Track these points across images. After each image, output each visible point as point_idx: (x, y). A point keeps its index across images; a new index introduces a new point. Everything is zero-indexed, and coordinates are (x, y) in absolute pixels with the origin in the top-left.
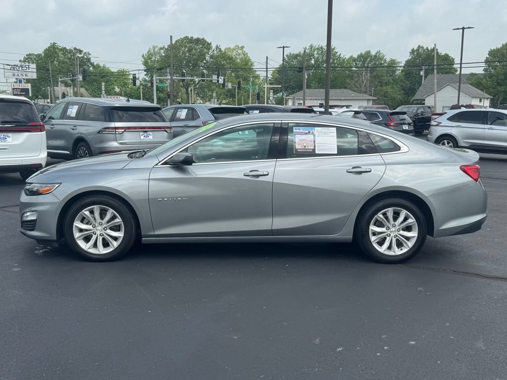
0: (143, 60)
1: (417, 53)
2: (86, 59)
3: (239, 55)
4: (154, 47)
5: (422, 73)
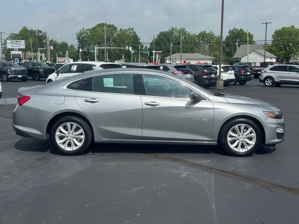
0: (77, 36)
1: (232, 32)
2: (44, 36)
3: (131, 33)
4: (83, 29)
5: (237, 44)
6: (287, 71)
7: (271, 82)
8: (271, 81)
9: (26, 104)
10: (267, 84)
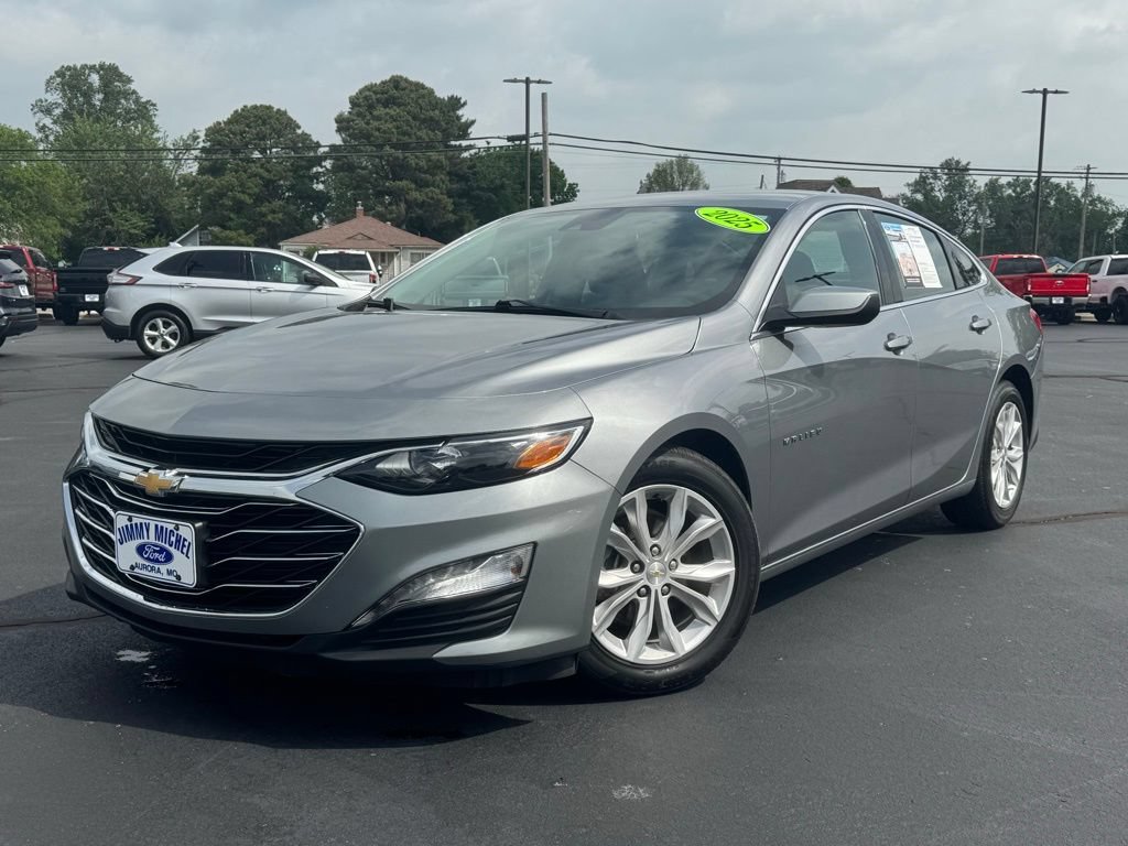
6: (252, 279)
7: (173, 336)
8: (174, 327)
10: (152, 347)
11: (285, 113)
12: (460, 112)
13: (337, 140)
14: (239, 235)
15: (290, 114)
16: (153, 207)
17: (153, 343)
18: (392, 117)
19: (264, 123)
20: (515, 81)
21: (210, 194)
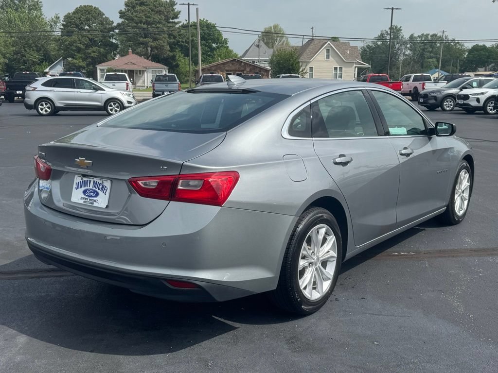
7: (49, 108)
8: (49, 105)
9: (236, 195)
10: (41, 112)
11: (98, 8)
12: (175, 7)
13: (120, 21)
14: (80, 62)
15: (100, 9)
16: (43, 49)
17: (42, 111)
18: (142, 11)
19: (89, 13)
20: (184, 4)
21: (66, 45)
